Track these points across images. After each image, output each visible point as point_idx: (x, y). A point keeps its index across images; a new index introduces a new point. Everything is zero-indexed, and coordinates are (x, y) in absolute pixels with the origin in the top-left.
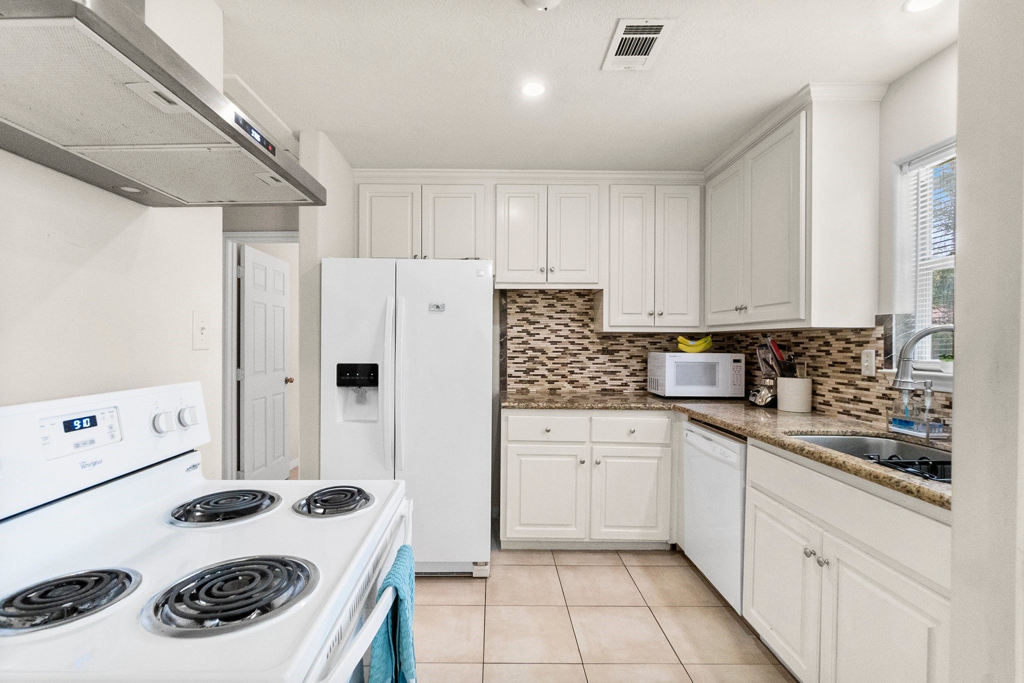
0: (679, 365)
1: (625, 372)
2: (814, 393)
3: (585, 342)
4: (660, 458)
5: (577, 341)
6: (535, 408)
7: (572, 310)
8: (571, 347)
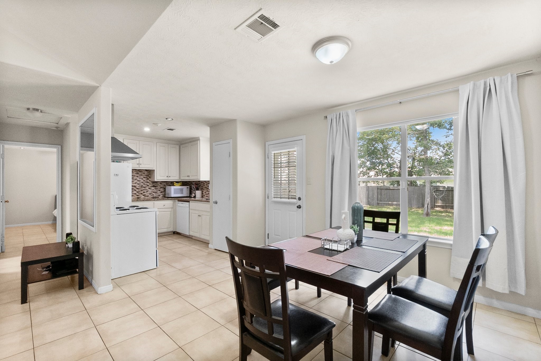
0: (175, 189)
1: (159, 192)
2: (202, 194)
3: (148, 184)
4: (171, 211)
5: (145, 184)
6: (139, 201)
7: (144, 174)
8: (144, 185)
